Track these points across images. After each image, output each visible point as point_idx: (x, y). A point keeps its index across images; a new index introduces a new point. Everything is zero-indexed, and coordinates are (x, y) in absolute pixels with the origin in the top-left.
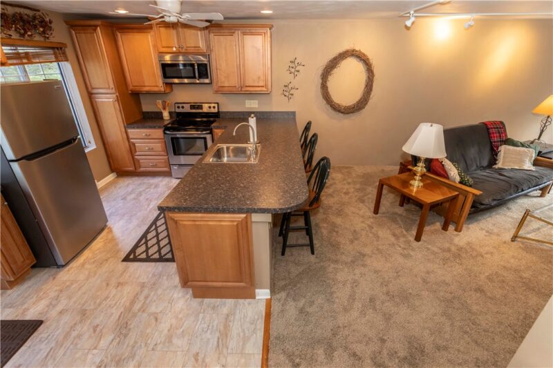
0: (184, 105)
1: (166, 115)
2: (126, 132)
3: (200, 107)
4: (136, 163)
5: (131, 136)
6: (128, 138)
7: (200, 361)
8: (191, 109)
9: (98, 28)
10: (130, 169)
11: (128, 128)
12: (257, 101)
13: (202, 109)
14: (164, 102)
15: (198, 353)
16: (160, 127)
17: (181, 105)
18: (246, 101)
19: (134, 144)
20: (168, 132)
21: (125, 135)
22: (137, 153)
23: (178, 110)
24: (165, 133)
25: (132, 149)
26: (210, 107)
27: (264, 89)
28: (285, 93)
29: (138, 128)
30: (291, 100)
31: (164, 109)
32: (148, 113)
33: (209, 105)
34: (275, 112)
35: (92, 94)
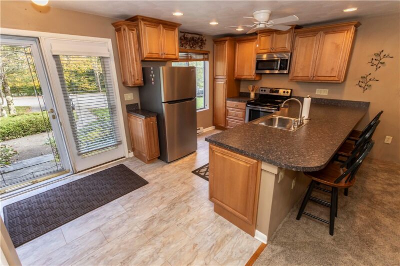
0: (266, 89)
1: (252, 95)
2: (226, 102)
3: (277, 91)
4: (226, 122)
5: (227, 105)
6: (226, 107)
7: (195, 250)
8: (270, 92)
9: (227, 42)
10: (222, 125)
11: (228, 100)
12: (328, 90)
13: (278, 93)
14: (254, 87)
15: (197, 244)
16: (244, 102)
17: (264, 89)
18: (317, 89)
19: (228, 110)
20: (249, 105)
21: (224, 104)
22: (229, 116)
23: (261, 93)
24: (247, 106)
25: (226, 113)
26: (284, 92)
27: (336, 79)
28: (361, 84)
29: (232, 101)
30: (366, 91)
31: (253, 91)
32: (242, 93)
33: (284, 90)
34: (344, 101)
35: (215, 79)
